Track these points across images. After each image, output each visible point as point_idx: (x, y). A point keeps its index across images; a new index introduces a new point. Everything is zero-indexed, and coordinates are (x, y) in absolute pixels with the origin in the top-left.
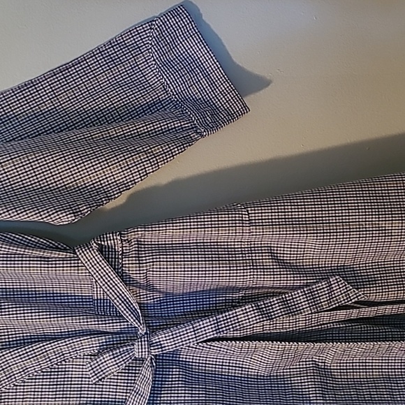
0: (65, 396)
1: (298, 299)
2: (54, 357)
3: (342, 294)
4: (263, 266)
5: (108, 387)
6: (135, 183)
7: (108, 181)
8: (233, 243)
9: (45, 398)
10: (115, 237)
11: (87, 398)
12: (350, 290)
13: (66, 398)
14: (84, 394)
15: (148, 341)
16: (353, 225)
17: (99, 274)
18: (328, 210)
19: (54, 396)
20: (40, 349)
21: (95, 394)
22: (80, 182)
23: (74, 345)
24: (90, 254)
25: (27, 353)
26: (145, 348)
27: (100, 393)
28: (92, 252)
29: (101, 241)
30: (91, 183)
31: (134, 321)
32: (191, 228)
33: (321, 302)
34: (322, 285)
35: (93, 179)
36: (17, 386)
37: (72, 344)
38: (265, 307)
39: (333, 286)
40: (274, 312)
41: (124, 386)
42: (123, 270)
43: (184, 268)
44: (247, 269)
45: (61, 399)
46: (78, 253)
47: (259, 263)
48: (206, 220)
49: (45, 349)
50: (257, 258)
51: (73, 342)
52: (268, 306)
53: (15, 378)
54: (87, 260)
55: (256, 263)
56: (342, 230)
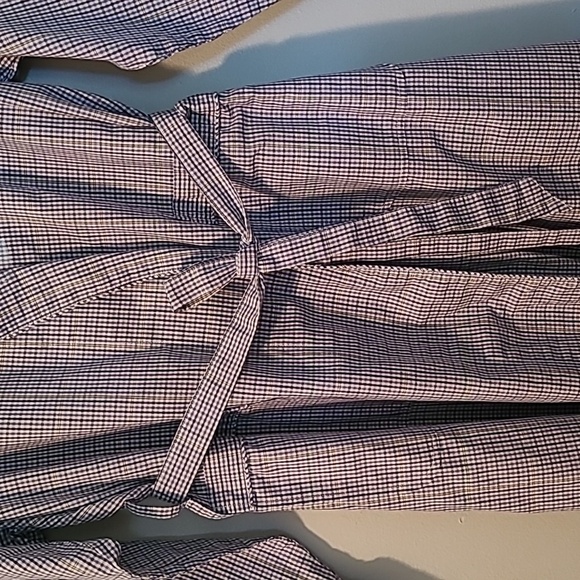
0: (130, 335)
1: (473, 206)
2: (116, 277)
3: (535, 203)
4: (423, 156)
5: (193, 325)
6: (243, 19)
7: (203, 15)
8: (380, 123)
9: (101, 336)
10: (210, 100)
11: (162, 339)
12: (548, 198)
13: (132, 338)
14: (158, 334)
15: (255, 252)
16: (555, 102)
17: (186, 153)
18: (521, 79)
19: (114, 335)
20: (95, 264)
21: (173, 335)
22: (162, 13)
23: (146, 261)
24: (173, 122)
25: (77, 268)
26: (251, 262)
27: (181, 333)
28: (177, 120)
29: (190, 104)
30: (178, 16)
31: (236, 223)
32: (320, 93)
33: (506, 213)
34: (508, 189)
35: (181, 9)
36: (61, 316)
37: (143, 260)
38: (426, 213)
39: (524, 191)
40: (437, 220)
41: (216, 324)
42: (220, 150)
43: (310, 152)
44: (400, 159)
45: (124, 339)
46: (156, 122)
47: (418, 152)
48: (343, 82)
49: (103, 264)
50: (415, 145)
51: (144, 257)
52: (430, 213)
53: (59, 304)
54: (168, 132)
55: (413, 151)
56: (539, 109)
